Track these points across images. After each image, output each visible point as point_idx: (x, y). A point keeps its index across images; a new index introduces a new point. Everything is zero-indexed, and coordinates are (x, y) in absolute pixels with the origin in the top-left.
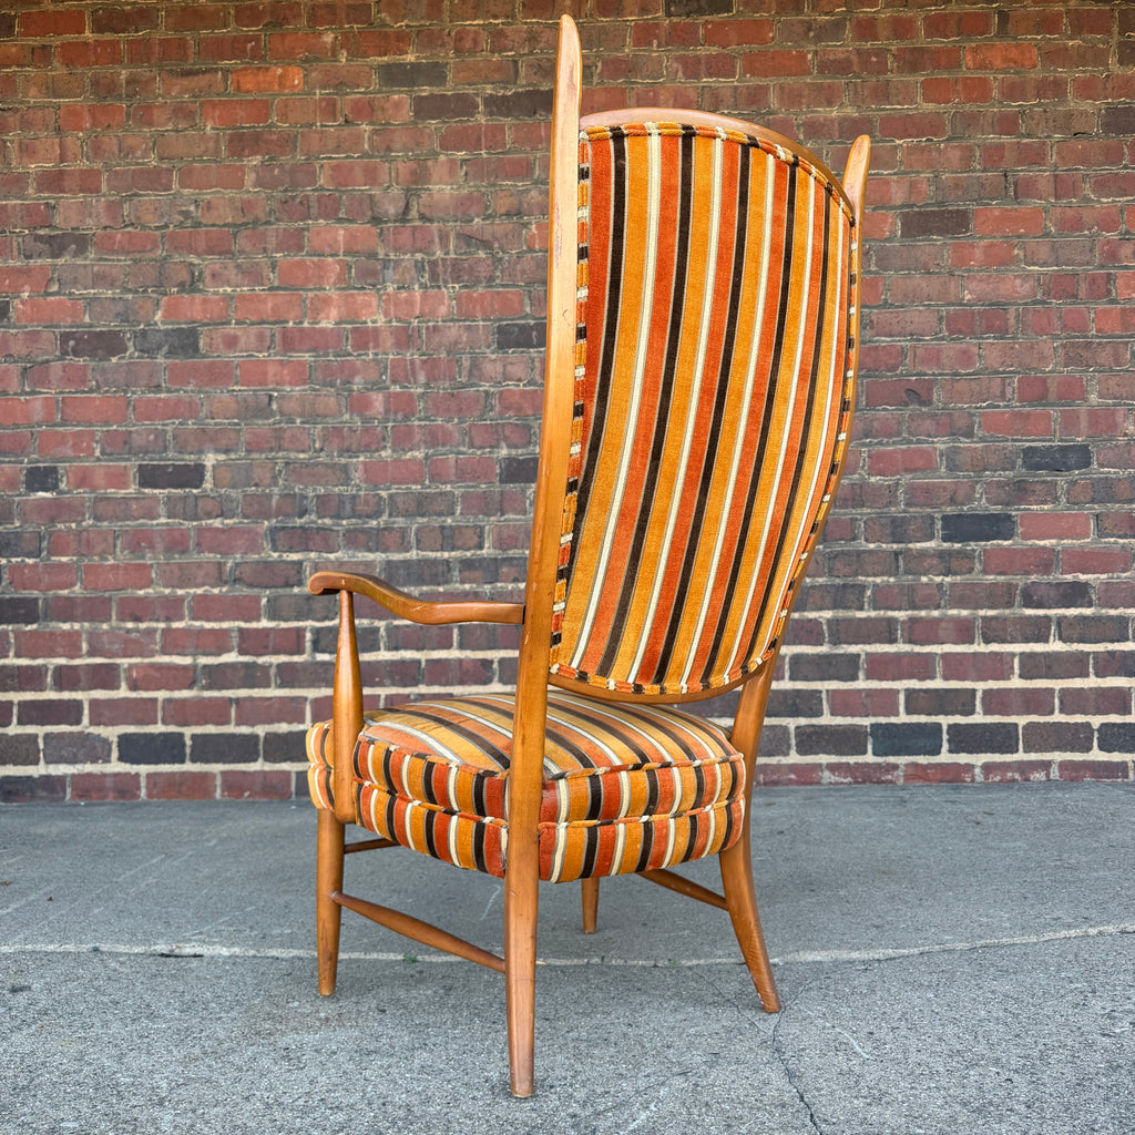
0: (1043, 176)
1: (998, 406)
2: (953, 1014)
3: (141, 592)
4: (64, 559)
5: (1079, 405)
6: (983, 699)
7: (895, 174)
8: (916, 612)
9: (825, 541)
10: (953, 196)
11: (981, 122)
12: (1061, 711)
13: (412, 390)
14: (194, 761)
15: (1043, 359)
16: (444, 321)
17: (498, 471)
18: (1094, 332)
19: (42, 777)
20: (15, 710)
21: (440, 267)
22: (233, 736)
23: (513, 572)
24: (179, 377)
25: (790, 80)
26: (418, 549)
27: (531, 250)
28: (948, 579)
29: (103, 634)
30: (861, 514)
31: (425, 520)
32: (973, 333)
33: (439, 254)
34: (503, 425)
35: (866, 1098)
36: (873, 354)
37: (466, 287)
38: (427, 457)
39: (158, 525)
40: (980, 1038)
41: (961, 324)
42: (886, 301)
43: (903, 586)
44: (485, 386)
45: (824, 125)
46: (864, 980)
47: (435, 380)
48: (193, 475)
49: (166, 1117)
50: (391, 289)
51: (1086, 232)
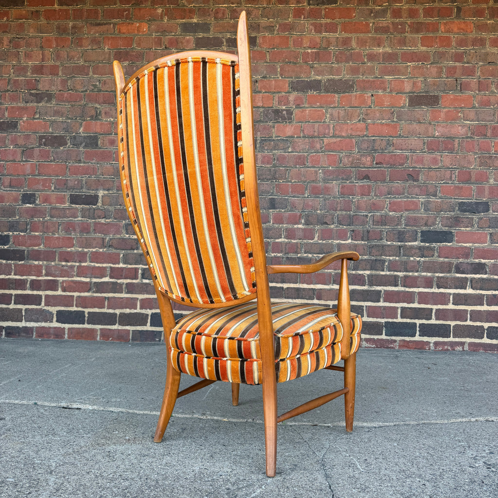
0: (473, 81)
1: (449, 183)
2: (404, 453)
3: (69, 249)
4: (37, 234)
5: (485, 184)
6: (435, 313)
7: (407, 78)
8: (407, 273)
9: (368, 240)
10: (432, 89)
11: (447, 56)
12: (471, 320)
14: (88, 324)
15: (469, 162)
18: (493, 152)
19: (23, 327)
20: (13, 298)
22: (106, 313)
24: (89, 157)
25: (362, 35)
28: (423, 259)
29: (52, 266)
30: (385, 229)
32: (438, 150)
35: (358, 489)
36: (393, 157)
39: (77, 220)
40: (414, 465)
41: (433, 146)
42: (400, 135)
43: (402, 261)
45: (376, 55)
46: (367, 436)
48: (93, 200)
49: (52, 479)
51: (492, 107)
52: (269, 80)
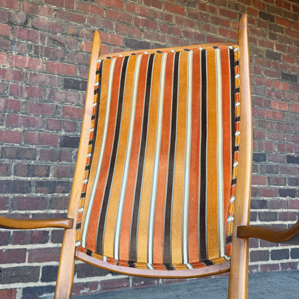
0: (251, 66)
5: (263, 140)
12: (261, 246)
13: (20, 100)
15: (253, 124)
16: (39, 72)
17: (59, 141)
18: (266, 118)
21: (40, 49)
23: (63, 188)
25: (180, 16)
26: (14, 175)
27: (81, 51)
31: (20, 161)
33: (40, 44)
34: (64, 121)
37: (51, 60)
38: (24, 131)
44: (56, 103)
45: (189, 34)
47: (32, 97)
50: (14, 53)
51: (263, 86)
52: (106, 33)
